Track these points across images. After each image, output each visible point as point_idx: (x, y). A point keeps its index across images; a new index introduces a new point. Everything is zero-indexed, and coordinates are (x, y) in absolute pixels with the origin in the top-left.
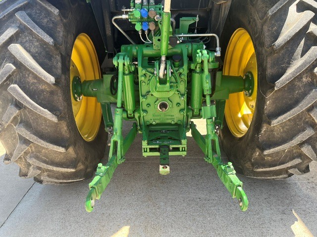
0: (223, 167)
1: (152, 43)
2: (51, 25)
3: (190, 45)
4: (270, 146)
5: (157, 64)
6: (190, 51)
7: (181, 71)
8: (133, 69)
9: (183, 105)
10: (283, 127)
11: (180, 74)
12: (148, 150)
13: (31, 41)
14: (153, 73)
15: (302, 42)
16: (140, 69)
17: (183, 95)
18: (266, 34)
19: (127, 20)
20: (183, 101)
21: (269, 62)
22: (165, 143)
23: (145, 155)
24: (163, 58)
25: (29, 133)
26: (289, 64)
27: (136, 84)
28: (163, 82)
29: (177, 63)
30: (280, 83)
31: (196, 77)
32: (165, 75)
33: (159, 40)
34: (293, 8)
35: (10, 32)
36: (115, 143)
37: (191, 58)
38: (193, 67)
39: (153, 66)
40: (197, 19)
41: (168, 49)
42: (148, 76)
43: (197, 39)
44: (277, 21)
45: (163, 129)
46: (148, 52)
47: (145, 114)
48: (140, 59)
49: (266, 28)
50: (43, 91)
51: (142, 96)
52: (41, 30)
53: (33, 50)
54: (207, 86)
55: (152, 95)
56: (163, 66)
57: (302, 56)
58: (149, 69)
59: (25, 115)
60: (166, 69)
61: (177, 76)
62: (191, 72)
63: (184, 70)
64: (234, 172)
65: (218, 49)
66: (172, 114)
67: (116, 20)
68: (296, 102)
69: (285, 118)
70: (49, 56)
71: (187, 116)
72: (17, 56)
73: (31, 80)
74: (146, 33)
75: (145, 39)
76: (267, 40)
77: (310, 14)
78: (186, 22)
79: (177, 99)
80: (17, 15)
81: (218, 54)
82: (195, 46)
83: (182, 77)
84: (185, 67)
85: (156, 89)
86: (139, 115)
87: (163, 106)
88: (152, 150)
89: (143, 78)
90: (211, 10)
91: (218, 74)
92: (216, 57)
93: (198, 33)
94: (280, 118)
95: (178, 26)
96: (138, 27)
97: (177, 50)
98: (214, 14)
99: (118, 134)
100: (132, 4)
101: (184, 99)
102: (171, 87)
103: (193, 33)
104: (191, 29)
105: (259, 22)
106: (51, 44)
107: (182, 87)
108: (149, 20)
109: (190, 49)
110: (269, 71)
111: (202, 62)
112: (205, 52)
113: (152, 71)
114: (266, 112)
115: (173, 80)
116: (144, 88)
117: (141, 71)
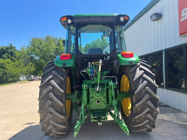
0: (121, 122)
1: (94, 79)
2: (63, 74)
3: (107, 80)
4: (137, 115)
5: (96, 86)
6: (107, 82)
7: (104, 89)
8: (87, 88)
9: (105, 102)
10: (140, 108)
11: (104, 90)
12: (93, 119)
13: (57, 79)
14: (95, 90)
15: (141, 79)
16: (90, 88)
17: (105, 98)
18: (131, 77)
19: (85, 72)
20: (105, 99)
21: (132, 86)
22: (100, 116)
23: (92, 121)
24: (98, 85)
25: (53, 110)
26: (138, 86)
27: (88, 94)
28: (98, 92)
29: (103, 86)
30: (136, 92)
31: (110, 91)
32: (99, 90)
33: (96, 78)
34: (138, 69)
35: (51, 77)
36: (82, 115)
37: (107, 85)
38: (108, 87)
39: (94, 87)
40: (109, 72)
41: (100, 81)
42: (93, 91)
43: (109, 78)
44: (133, 73)
45: (98, 112)
46: (92, 82)
47: (91, 105)
48: (90, 85)
49: (130, 75)
50: (59, 95)
51: (90, 98)
52: (60, 76)
53: (57, 82)
54: (113, 93)
55: (94, 98)
56: (98, 87)
57: (142, 84)
58: (93, 88)
59: (53, 103)
60: (99, 88)
61: (103, 90)
62: (108, 89)
63: (105, 89)
64: (125, 123)
65: (117, 81)
66: (102, 105)
67: (81, 72)
68: (142, 99)
69: (139, 104)
70: (62, 84)
71: (107, 106)
72: (53, 84)
73: (56, 92)
74: (92, 76)
75: (91, 78)
76: (131, 79)
77: (143, 71)
78: (105, 73)
79: (103, 99)
80: (53, 72)
81: (117, 83)
82: (108, 80)
83: (105, 91)
84: (106, 87)
85: (96, 95)
86: (89, 106)
87: (98, 102)
88: (94, 119)
89: (91, 91)
90: (113, 69)
91: (118, 91)
92: (116, 84)
93: (109, 76)
94: (138, 104)
95: (102, 74)
96: (90, 75)
97: (102, 82)
98: (114, 70)
99: (83, 111)
100: (87, 67)
101: (106, 99)
102: (101, 94)
103: (108, 76)
104: (107, 75)
105: (128, 73)
106: (63, 80)
107: (105, 95)
108: (93, 72)
109: (107, 81)
110: (133, 89)
111: (111, 86)
112: (112, 83)
113: (94, 89)
114: (134, 102)
115: (102, 92)
116: (91, 95)
117: (90, 89)
